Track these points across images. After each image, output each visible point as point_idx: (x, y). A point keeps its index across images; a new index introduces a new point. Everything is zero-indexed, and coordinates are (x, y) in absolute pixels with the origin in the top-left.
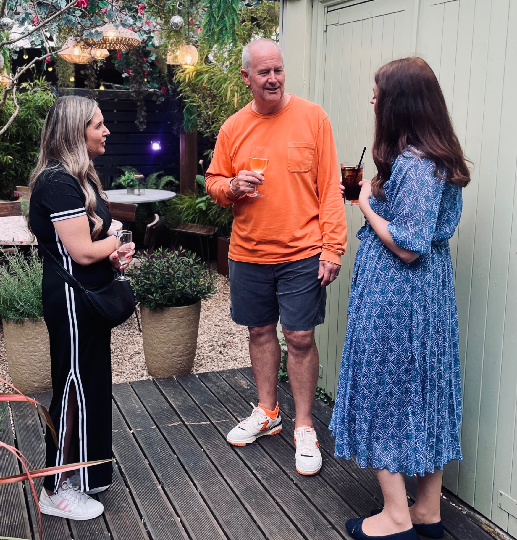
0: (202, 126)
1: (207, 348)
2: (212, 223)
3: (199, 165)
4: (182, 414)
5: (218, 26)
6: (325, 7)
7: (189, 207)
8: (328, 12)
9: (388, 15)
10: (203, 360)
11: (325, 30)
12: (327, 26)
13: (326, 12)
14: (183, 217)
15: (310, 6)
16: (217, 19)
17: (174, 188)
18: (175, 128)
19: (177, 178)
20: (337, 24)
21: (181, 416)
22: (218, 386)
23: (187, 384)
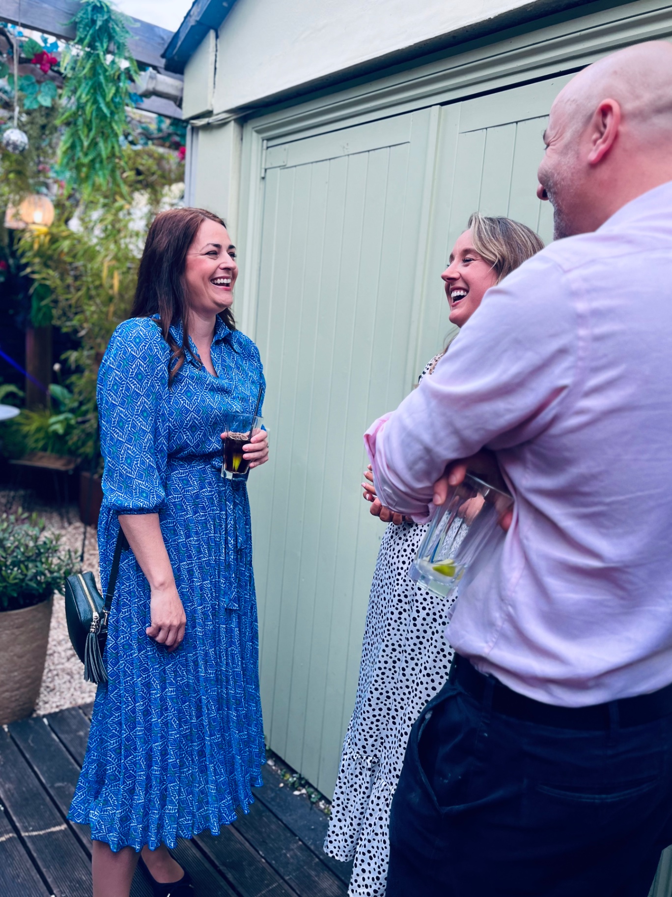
0: (59, 318)
1: (63, 654)
2: (72, 453)
3: (54, 372)
4: (16, 814)
5: (86, 154)
6: (263, 140)
7: (39, 430)
8: (268, 148)
9: (376, 151)
10: (56, 678)
11: (263, 175)
12: (266, 170)
13: (265, 147)
14: (30, 443)
15: (239, 138)
16: (86, 144)
17: (18, 402)
18: (19, 319)
19: (22, 388)
20: (284, 167)
21: (14, 818)
22: (80, 737)
23: (26, 741)
